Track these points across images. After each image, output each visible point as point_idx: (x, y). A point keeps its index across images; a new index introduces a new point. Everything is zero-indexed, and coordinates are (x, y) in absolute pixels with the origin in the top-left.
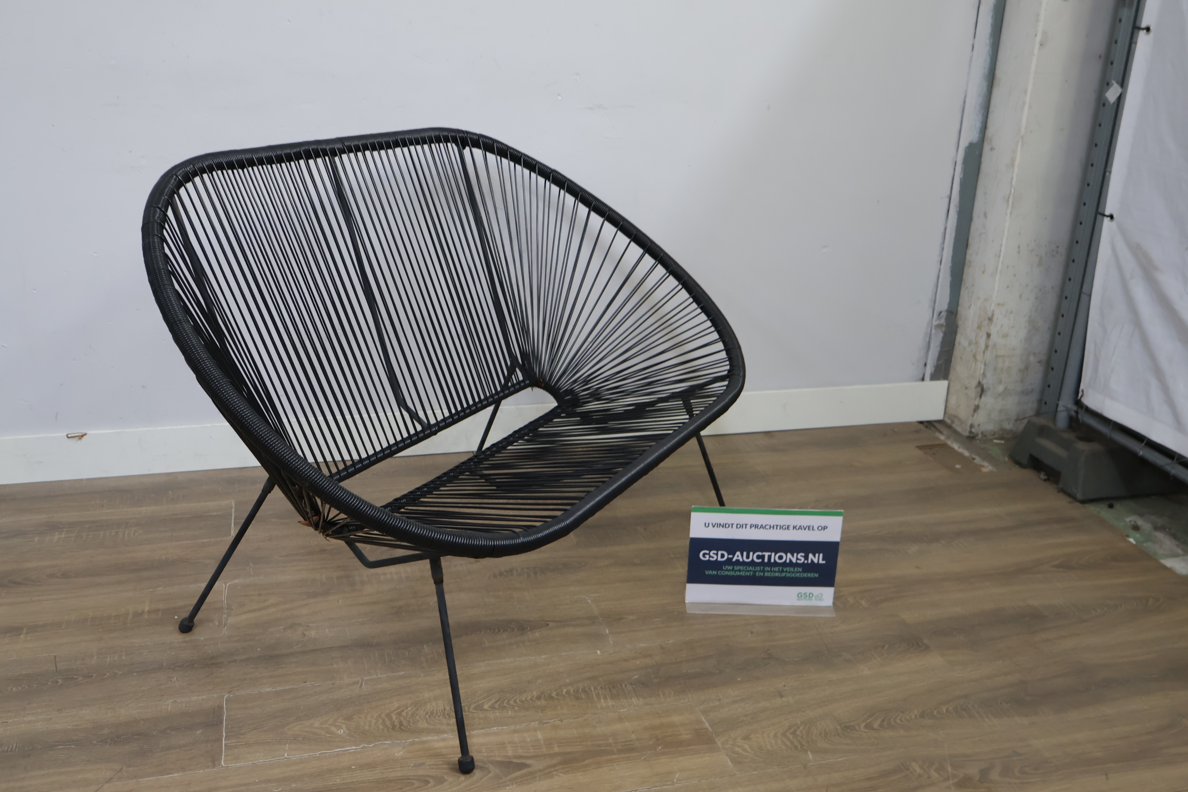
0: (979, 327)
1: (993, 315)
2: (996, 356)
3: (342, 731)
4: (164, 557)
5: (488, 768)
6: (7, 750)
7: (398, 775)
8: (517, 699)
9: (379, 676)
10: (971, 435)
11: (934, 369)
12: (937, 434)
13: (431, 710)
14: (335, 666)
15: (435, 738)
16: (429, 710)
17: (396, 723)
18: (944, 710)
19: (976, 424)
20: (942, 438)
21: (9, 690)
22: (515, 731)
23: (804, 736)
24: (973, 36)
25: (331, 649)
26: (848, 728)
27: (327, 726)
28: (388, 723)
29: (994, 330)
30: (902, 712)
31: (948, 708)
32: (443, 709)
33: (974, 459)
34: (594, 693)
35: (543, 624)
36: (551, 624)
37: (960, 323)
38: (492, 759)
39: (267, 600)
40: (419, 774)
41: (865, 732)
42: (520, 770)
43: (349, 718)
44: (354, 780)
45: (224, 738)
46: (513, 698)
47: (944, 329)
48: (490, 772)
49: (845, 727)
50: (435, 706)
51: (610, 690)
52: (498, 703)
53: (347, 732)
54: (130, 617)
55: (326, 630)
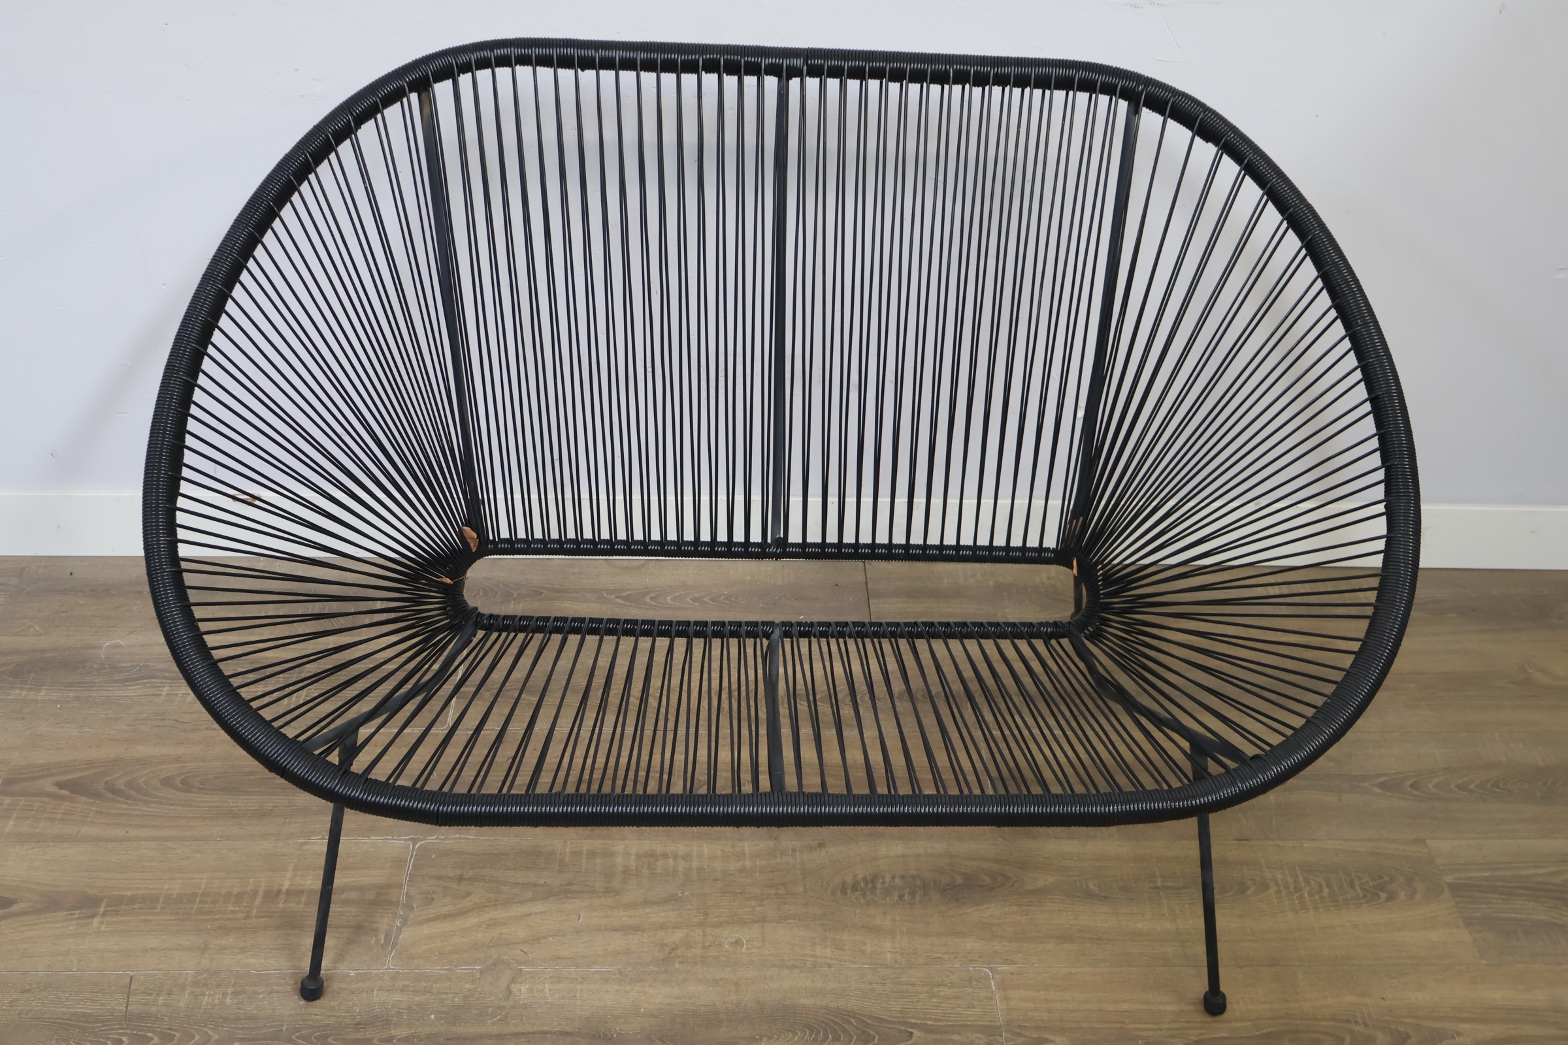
25: (543, 1035)
36: (916, 1033)
54: (258, 901)
55: (546, 985)
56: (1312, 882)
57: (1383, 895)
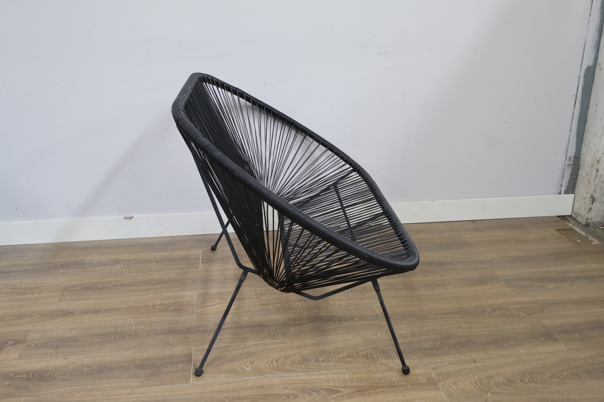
0: (592, 166)
1: (600, 159)
2: (602, 181)
3: (249, 369)
4: (167, 278)
5: (320, 392)
6: (93, 370)
7: (275, 392)
8: (336, 356)
9: (268, 342)
10: (587, 224)
11: (566, 188)
12: (568, 223)
13: (293, 360)
14: (247, 336)
15: (295, 375)
16: (292, 360)
17: (275, 366)
18: (565, 374)
19: (590, 218)
20: (570, 225)
21: (94, 340)
22: (334, 374)
23: (486, 384)
24: (590, 8)
25: (245, 327)
26: (510, 382)
27: (242, 366)
28: (271, 366)
29: (600, 167)
30: (541, 374)
31: (567, 373)
32: (299, 360)
33: (588, 237)
34: (375, 356)
35: (351, 319)
36: (355, 319)
37: (581, 163)
38: (322, 387)
39: (215, 301)
40: (286, 393)
41: (519, 384)
42: (336, 393)
43: (252, 362)
44: (254, 394)
45: (192, 369)
46: (334, 356)
47: (572, 166)
48: (321, 394)
49: (509, 381)
50: (295, 358)
51: (384, 355)
52: (326, 359)
53: (251, 369)
54: (151, 307)
55: (243, 317)
56: (464, 282)
57: (484, 283)
